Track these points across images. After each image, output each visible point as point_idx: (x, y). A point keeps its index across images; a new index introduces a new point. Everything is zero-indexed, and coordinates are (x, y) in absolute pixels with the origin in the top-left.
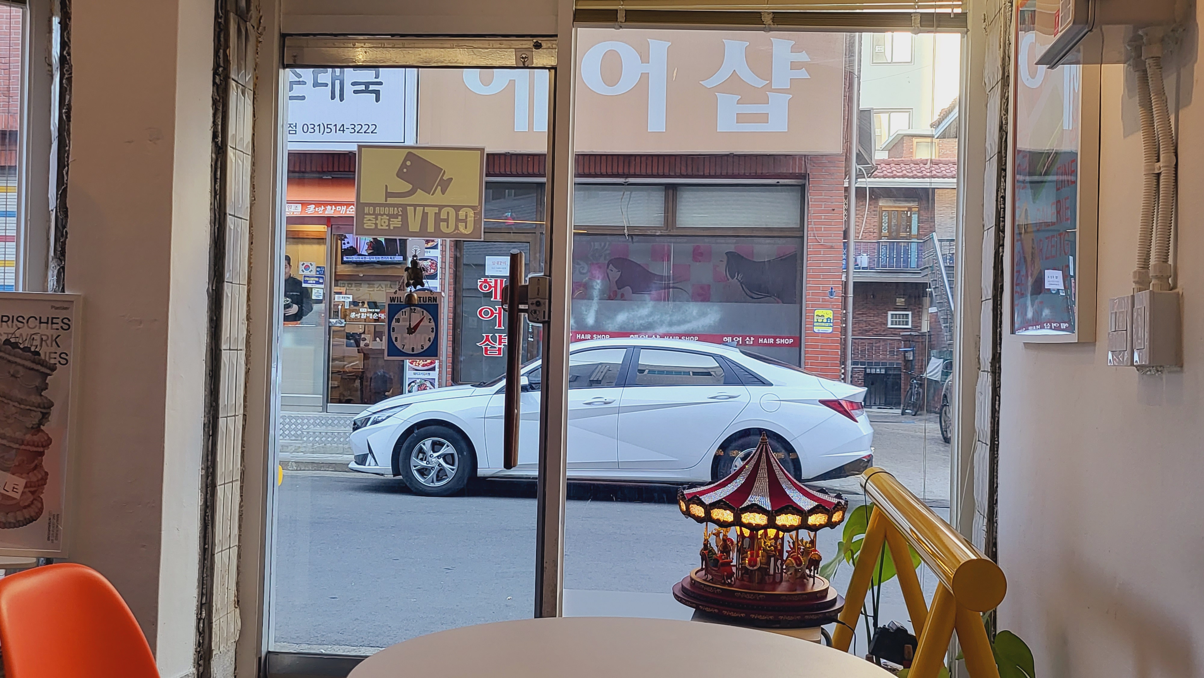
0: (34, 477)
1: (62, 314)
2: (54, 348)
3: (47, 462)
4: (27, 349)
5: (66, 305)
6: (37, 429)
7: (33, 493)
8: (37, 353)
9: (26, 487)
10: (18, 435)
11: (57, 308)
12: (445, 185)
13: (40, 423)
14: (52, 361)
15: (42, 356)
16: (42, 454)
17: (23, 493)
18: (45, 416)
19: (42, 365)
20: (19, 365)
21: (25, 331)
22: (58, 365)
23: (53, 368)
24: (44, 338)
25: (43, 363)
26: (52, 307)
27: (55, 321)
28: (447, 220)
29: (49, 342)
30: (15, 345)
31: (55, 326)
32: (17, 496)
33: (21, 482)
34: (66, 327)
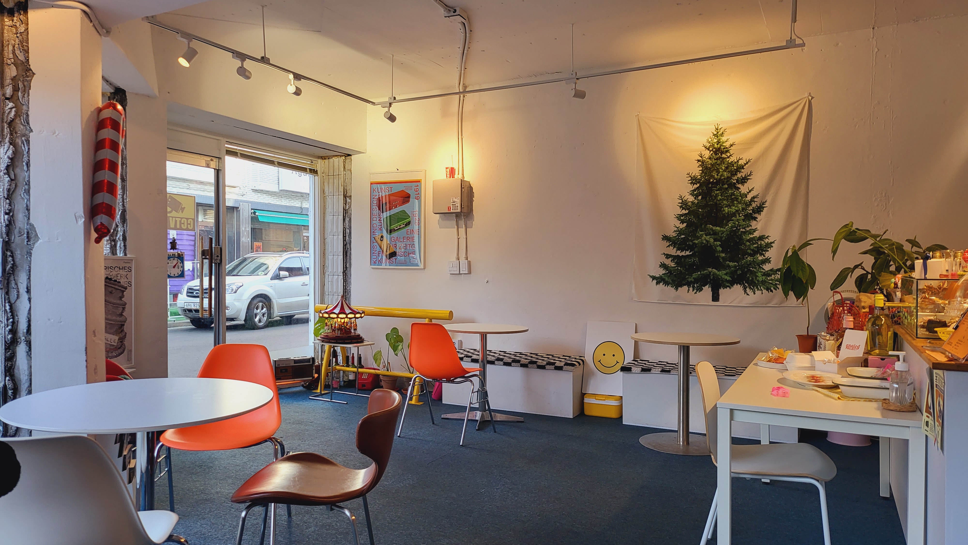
0: (121, 335)
1: (127, 265)
2: (126, 280)
3: (125, 328)
4: (115, 281)
5: (130, 261)
6: (121, 315)
7: (121, 342)
8: (119, 282)
9: (118, 340)
10: (114, 318)
11: (126, 263)
12: (183, 209)
13: (122, 312)
14: (126, 285)
15: (122, 283)
16: (124, 325)
17: (118, 342)
18: (124, 309)
19: (122, 287)
20: (113, 287)
21: (114, 273)
22: (128, 287)
23: (126, 288)
24: (122, 275)
25: (123, 287)
26: (124, 262)
27: (125, 268)
28: (184, 224)
29: (124, 277)
30: (111, 279)
31: (126, 270)
32: (115, 344)
33: (117, 338)
34: (130, 270)
